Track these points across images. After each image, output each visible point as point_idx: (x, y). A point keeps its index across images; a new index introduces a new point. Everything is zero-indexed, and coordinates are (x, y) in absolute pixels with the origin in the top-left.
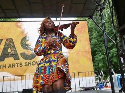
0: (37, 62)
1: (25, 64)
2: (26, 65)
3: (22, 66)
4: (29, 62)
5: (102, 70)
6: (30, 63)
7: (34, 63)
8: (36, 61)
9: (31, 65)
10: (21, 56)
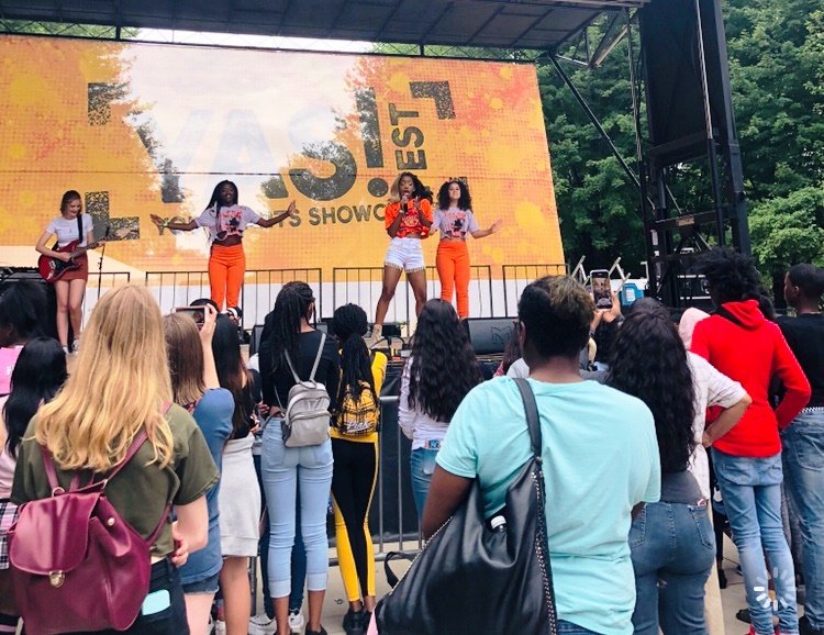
0: (356, 211)
1: (312, 215)
2: (315, 220)
3: (298, 224)
4: (324, 209)
5: (582, 261)
6: (328, 212)
7: (345, 215)
8: (354, 207)
9: (334, 222)
10: (295, 183)
